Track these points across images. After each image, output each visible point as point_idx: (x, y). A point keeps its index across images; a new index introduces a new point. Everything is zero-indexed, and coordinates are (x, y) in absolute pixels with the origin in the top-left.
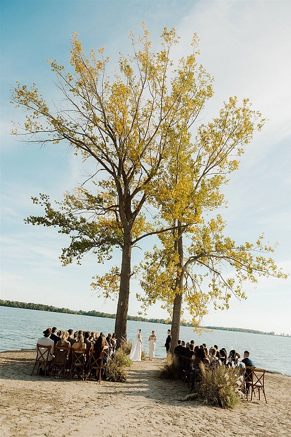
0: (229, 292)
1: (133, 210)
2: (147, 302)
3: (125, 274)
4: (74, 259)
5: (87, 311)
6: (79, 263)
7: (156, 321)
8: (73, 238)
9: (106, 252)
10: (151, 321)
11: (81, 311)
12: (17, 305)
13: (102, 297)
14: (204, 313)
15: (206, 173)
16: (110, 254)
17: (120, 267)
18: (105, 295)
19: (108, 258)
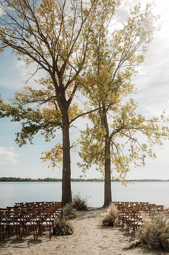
0: (145, 153)
1: (67, 99)
2: (85, 167)
3: (66, 147)
4: (27, 140)
5: (44, 179)
6: (31, 143)
8: (23, 124)
9: (50, 133)
10: (88, 180)
13: (51, 167)
14: (127, 170)
15: (120, 65)
16: (54, 133)
17: (62, 142)
18: (52, 164)
19: (52, 137)
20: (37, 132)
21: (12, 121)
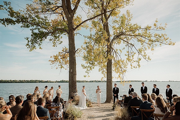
0: (140, 56)
1: (73, 8)
2: (89, 69)
3: (72, 51)
4: (37, 45)
6: (40, 48)
7: (93, 82)
8: (32, 30)
9: (58, 39)
10: (90, 82)
11: (56, 81)
12: (25, 82)
13: (59, 68)
14: (125, 71)
16: (61, 40)
17: (68, 47)
18: (60, 66)
19: (59, 43)
20: (46, 38)
21: (21, 27)
